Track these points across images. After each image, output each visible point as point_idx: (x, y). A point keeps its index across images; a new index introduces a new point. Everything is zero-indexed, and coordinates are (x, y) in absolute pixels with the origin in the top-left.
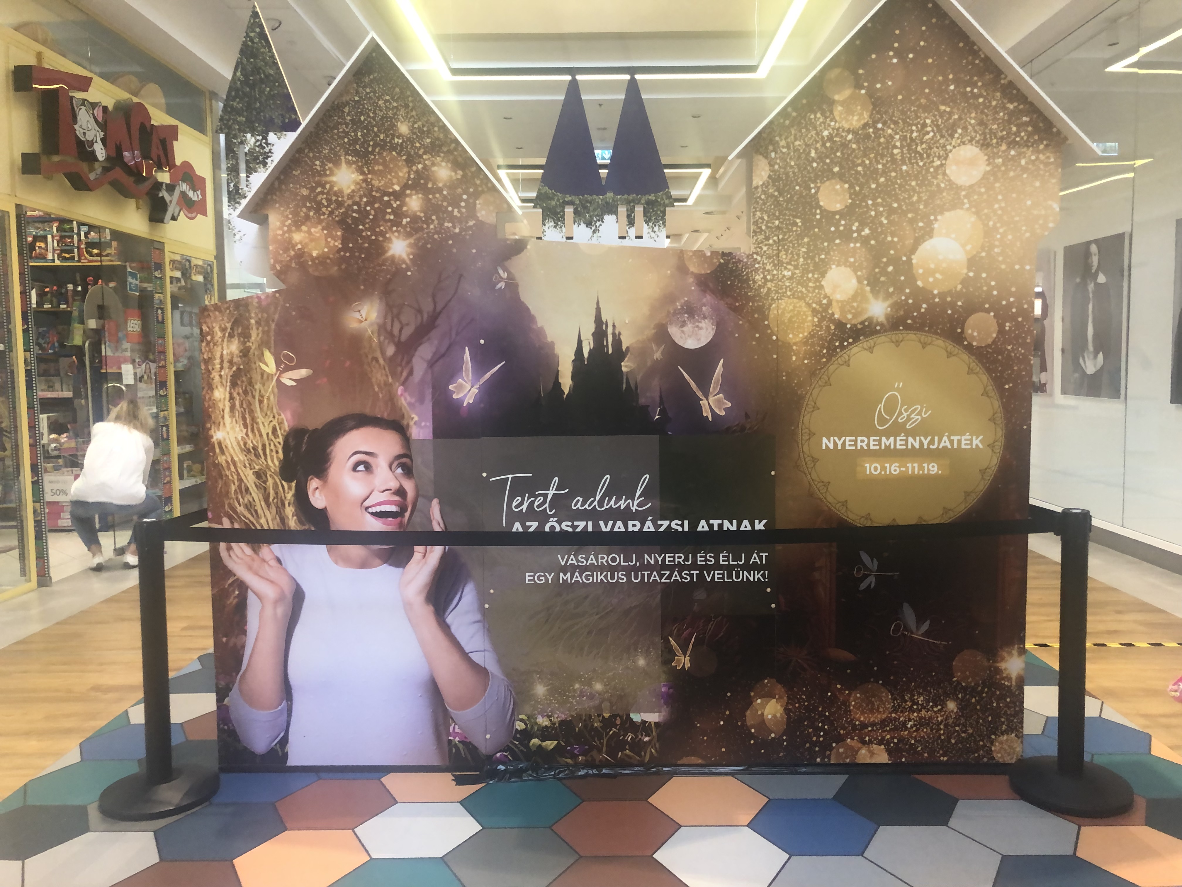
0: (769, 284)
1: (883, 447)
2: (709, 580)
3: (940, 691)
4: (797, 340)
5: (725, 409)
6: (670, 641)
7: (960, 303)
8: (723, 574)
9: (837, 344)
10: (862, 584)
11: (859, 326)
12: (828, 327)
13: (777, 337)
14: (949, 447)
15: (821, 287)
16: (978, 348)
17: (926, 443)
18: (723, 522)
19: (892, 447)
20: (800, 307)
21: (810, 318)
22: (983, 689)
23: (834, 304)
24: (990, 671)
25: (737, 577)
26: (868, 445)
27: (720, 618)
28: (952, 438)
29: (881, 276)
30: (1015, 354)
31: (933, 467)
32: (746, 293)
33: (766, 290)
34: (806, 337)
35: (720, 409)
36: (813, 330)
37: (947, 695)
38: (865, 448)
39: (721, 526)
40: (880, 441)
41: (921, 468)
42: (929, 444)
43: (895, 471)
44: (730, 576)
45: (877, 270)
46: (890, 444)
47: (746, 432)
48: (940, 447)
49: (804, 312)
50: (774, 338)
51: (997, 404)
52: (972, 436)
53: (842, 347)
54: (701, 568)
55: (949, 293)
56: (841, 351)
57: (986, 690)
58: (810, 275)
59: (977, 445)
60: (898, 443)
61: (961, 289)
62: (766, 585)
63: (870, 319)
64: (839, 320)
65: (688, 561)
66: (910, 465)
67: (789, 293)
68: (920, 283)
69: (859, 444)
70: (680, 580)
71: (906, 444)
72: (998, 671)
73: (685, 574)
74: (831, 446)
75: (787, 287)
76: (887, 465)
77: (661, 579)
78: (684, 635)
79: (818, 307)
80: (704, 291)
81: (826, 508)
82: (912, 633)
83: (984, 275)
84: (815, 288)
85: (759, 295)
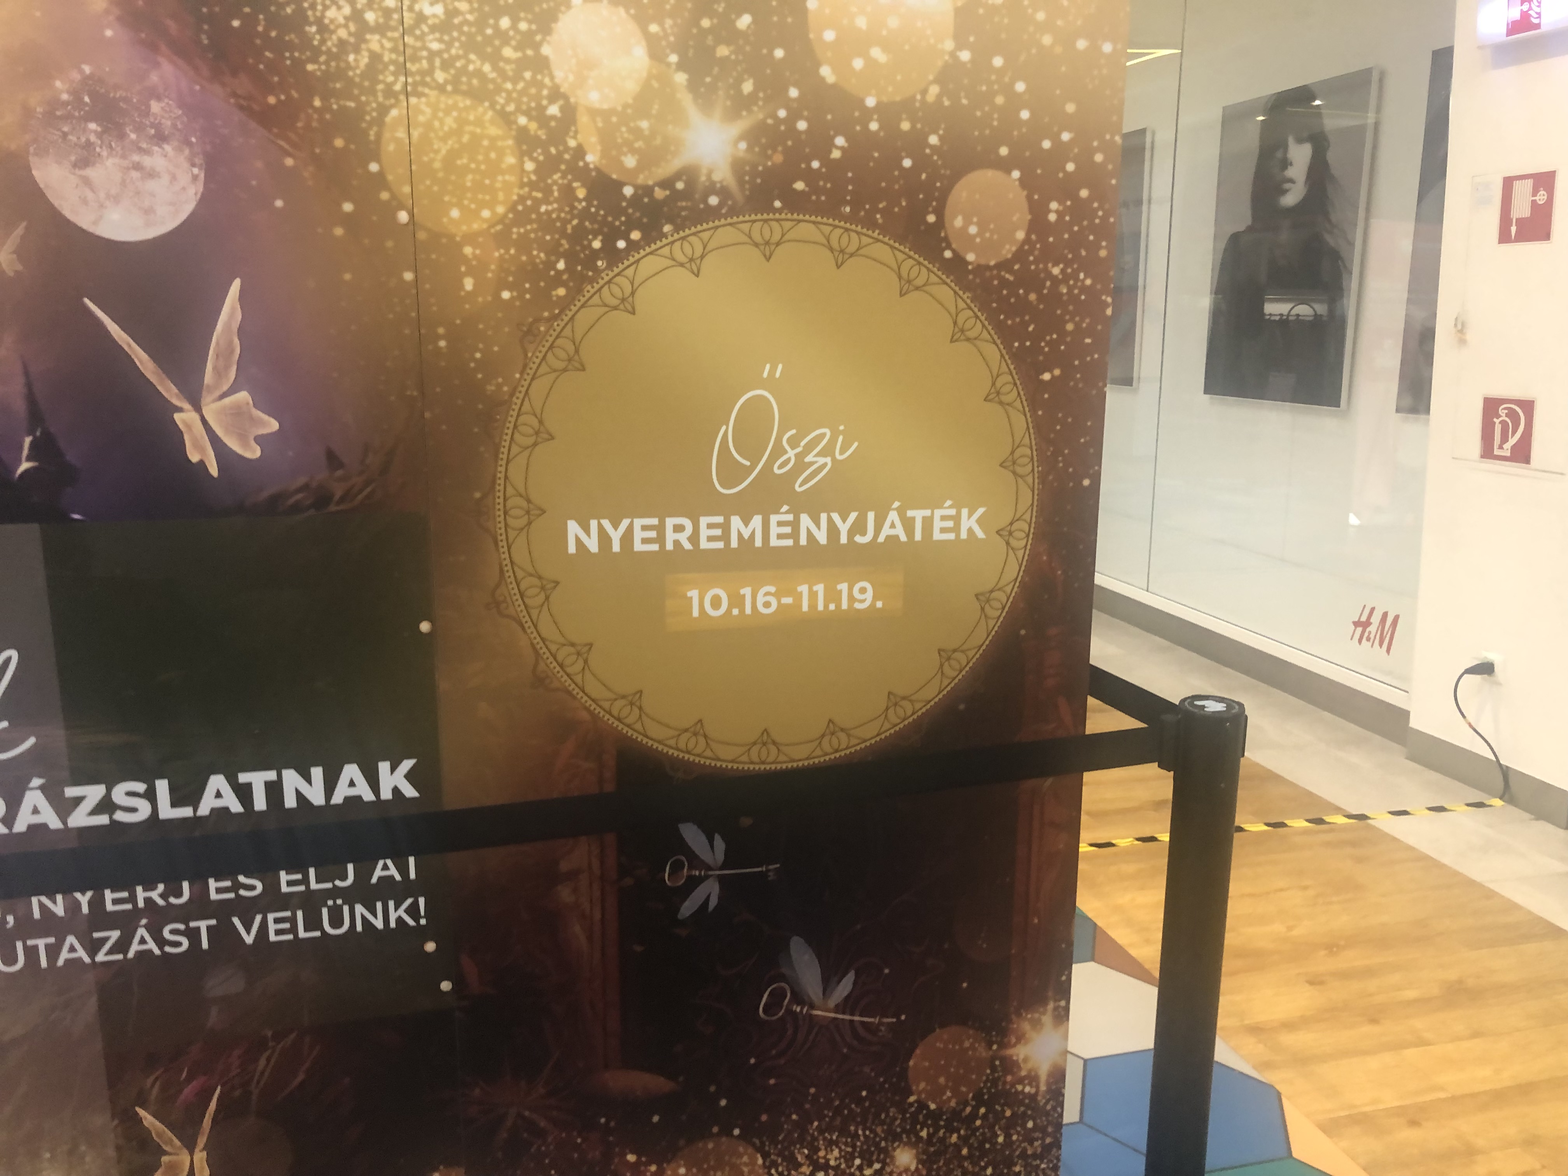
0: (374, 42)
1: (734, 544)
2: (249, 939)
3: (879, 1130)
4: (475, 226)
5: (258, 440)
6: (140, 1120)
7: (933, 140)
8: (293, 920)
9: (597, 244)
10: (687, 904)
11: (660, 194)
12: (568, 192)
13: (412, 215)
14: (903, 538)
15: (542, 64)
16: (980, 269)
17: (844, 528)
18: (280, 776)
19: (758, 543)
20: (479, 122)
21: (510, 160)
22: (976, 1109)
23: (583, 119)
24: (994, 1069)
25: (337, 921)
26: (694, 538)
27: (293, 1036)
28: (910, 513)
29: (719, 41)
30: (1070, 289)
31: (863, 590)
32: (299, 64)
33: (364, 60)
34: (502, 220)
35: (242, 438)
36: (522, 199)
37: (894, 1137)
38: (688, 546)
39: (274, 790)
40: (726, 527)
41: (832, 595)
42: (851, 533)
43: (767, 605)
44: (313, 922)
45: (706, 23)
46: (753, 533)
47: (333, 508)
48: (881, 539)
49: (493, 139)
50: (403, 216)
51: (1020, 422)
52: (958, 506)
53: (614, 257)
54: (223, 911)
55: (907, 106)
56: (610, 267)
57: (982, 1110)
58: (505, 23)
59: (970, 531)
60: (774, 530)
61: (939, 97)
62: (422, 934)
63: (689, 173)
64: (597, 169)
65: (179, 895)
66: (804, 589)
67: (440, 76)
68: (826, 72)
69: (670, 537)
70: (157, 952)
71: (795, 535)
72: (1010, 1066)
73: (173, 932)
74: (593, 544)
75: (432, 54)
76: (747, 591)
77: (92, 953)
78: (182, 1097)
79: (533, 126)
80: (153, 47)
81: (585, 715)
82: (812, 1006)
83: (998, 62)
84: (522, 64)
85: (341, 74)
